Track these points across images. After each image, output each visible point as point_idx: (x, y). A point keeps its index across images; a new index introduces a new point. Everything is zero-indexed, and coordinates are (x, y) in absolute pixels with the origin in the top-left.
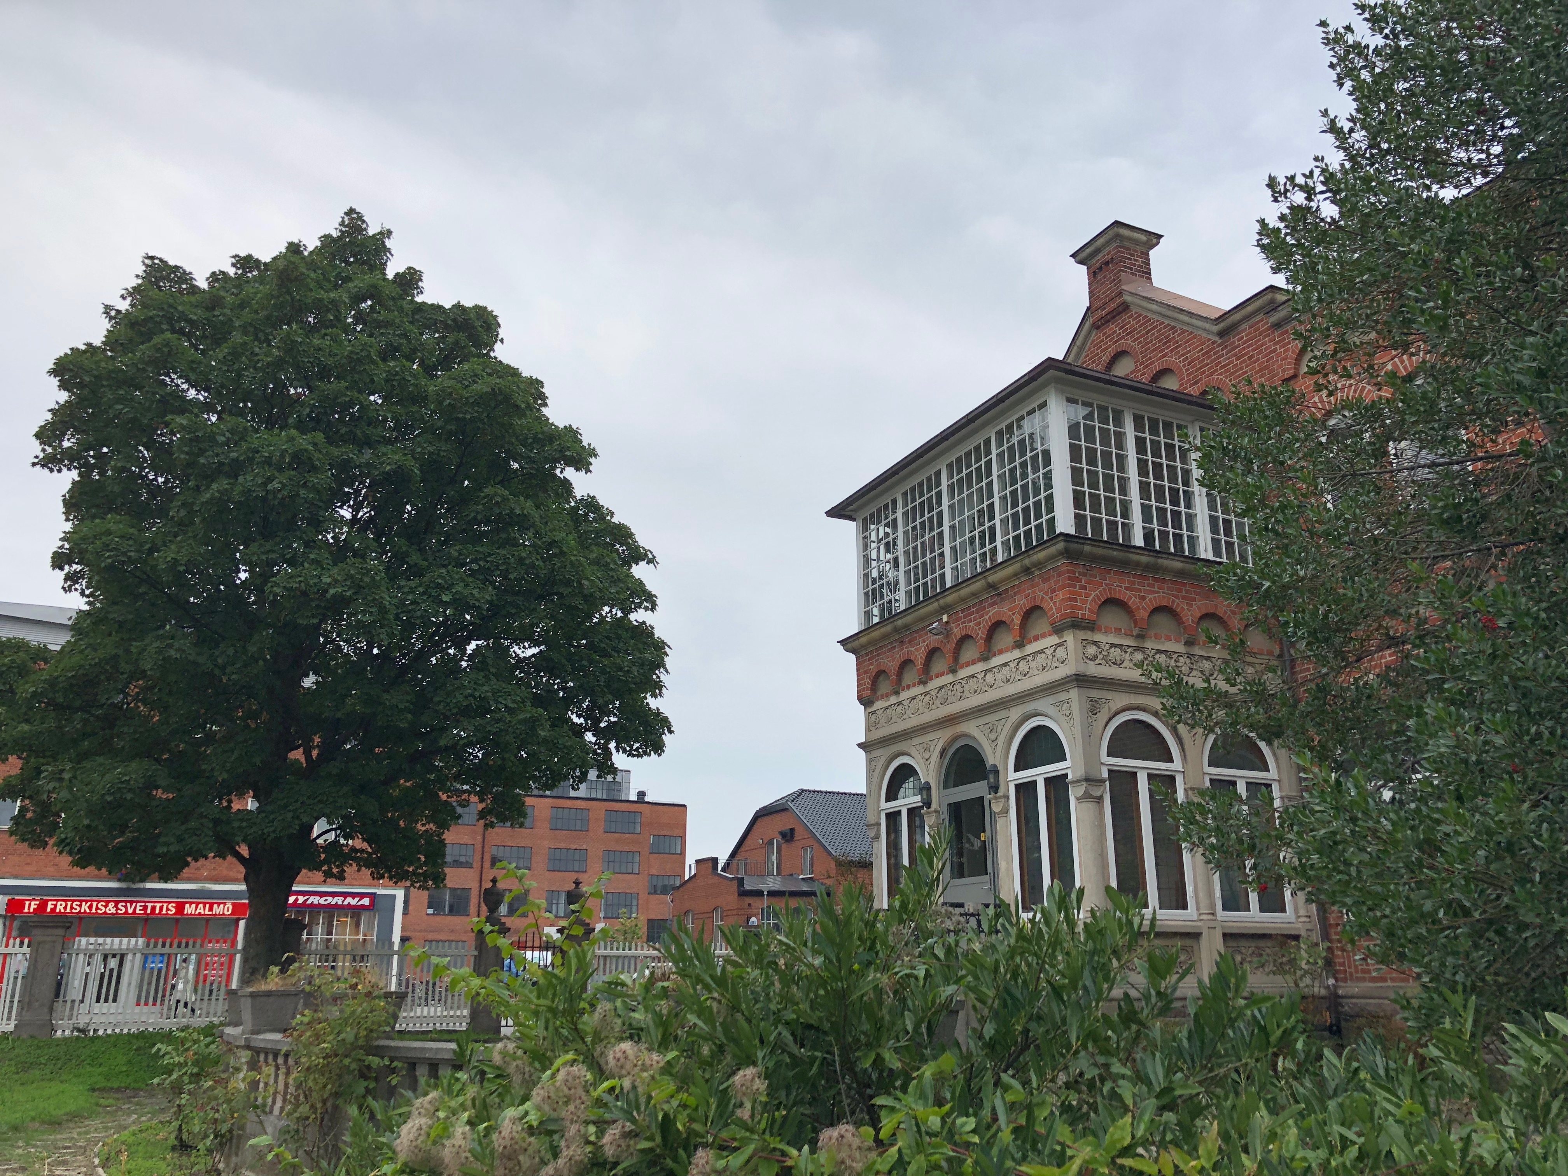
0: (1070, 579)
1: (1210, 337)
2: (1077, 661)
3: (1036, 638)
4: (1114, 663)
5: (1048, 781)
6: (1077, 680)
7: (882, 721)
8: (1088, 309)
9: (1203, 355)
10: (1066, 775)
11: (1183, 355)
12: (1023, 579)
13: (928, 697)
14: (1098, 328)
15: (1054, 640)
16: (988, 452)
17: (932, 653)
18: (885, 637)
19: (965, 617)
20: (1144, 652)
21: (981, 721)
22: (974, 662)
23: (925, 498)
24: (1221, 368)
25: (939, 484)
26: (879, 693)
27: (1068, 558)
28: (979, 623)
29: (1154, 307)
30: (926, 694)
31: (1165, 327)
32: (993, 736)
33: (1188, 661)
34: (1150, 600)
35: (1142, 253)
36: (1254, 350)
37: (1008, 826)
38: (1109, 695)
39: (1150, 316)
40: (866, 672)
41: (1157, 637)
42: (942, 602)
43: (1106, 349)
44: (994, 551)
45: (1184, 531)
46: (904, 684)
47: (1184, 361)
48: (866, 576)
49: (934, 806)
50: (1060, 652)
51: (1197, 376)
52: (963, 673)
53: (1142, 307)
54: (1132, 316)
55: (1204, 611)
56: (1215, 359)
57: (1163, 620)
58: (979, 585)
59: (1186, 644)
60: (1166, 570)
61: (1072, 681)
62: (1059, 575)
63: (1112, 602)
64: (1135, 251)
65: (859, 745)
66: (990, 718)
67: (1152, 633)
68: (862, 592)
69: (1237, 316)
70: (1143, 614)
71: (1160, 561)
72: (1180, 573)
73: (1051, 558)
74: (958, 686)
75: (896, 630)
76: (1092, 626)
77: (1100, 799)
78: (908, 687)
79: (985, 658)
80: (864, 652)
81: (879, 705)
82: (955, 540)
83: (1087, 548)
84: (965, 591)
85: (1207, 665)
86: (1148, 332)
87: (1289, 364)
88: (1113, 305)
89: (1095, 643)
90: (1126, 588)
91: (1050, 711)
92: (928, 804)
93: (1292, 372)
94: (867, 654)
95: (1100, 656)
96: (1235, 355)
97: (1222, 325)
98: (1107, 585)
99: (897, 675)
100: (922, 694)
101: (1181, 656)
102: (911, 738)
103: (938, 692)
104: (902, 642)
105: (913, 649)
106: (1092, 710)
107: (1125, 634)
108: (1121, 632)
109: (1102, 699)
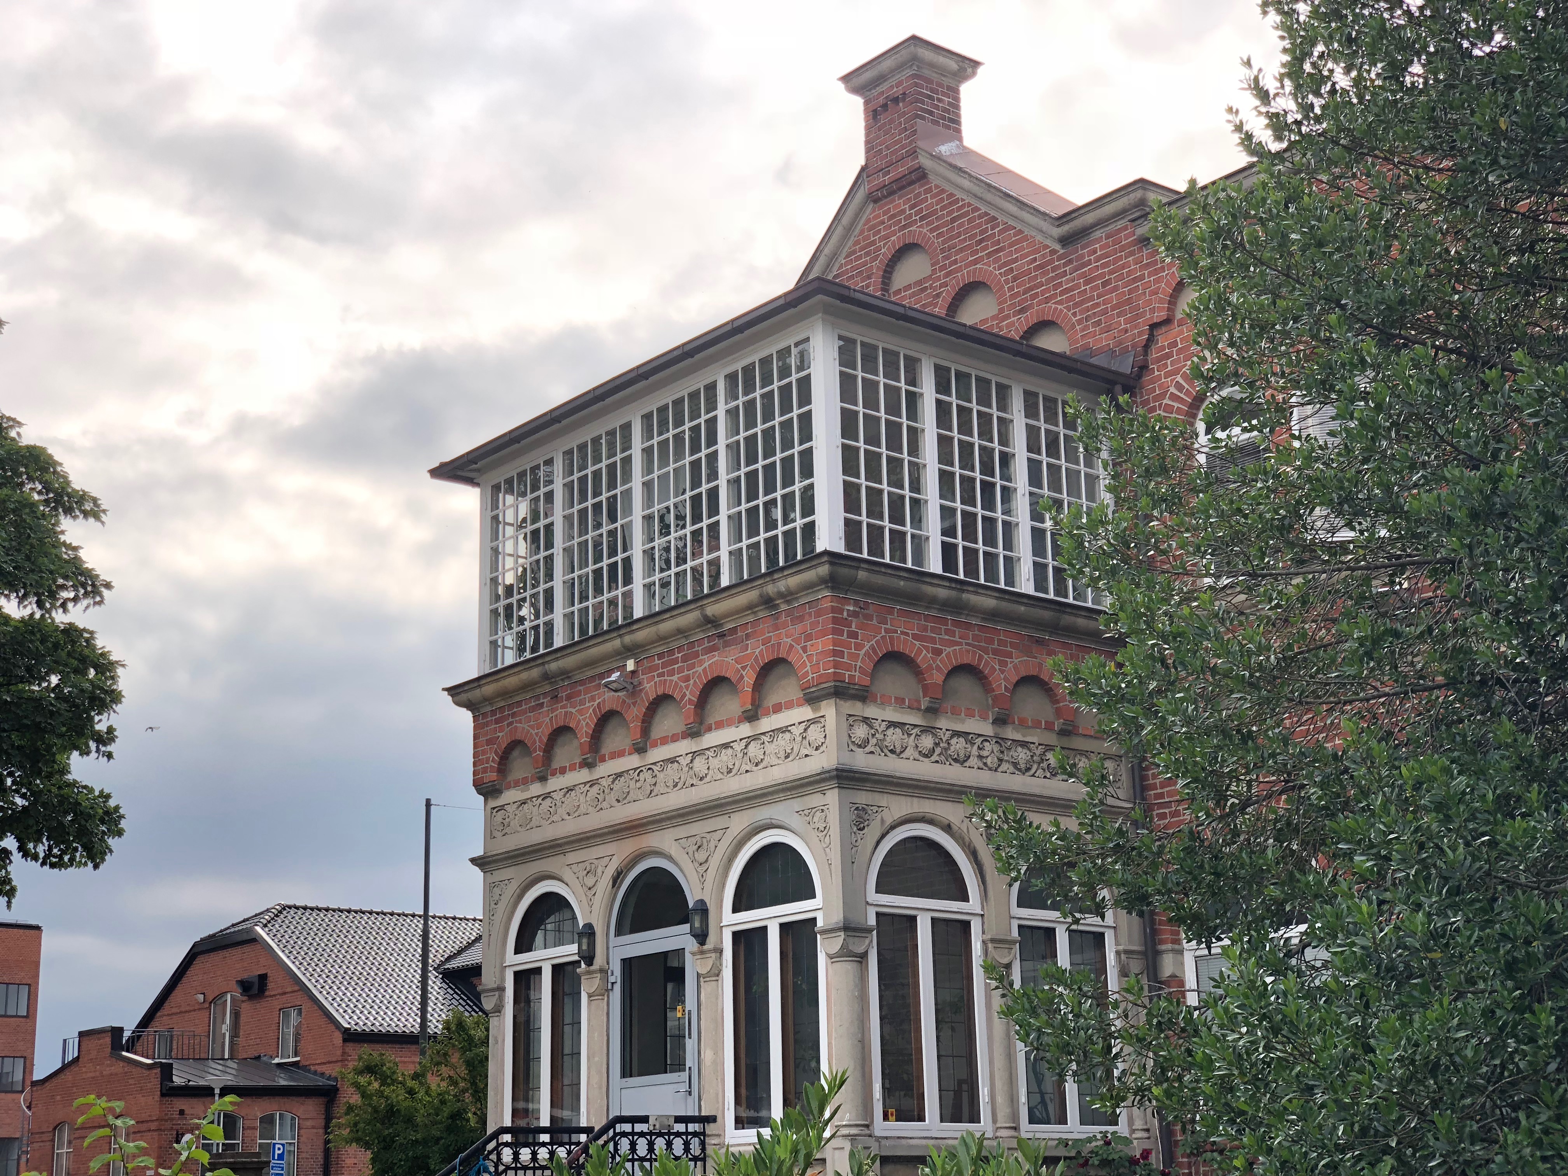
0: (835, 621)
1: (1048, 242)
2: (839, 748)
3: (778, 708)
4: (892, 751)
5: (785, 928)
6: (838, 777)
7: (515, 823)
8: (863, 169)
9: (1036, 268)
10: (814, 920)
11: (1005, 264)
12: (761, 615)
13: (596, 789)
14: (876, 201)
15: (805, 712)
16: (712, 405)
17: (606, 718)
18: (526, 687)
19: (664, 665)
20: (935, 735)
21: (682, 831)
22: (675, 738)
23: (603, 465)
24: (1062, 293)
25: (627, 446)
26: (511, 777)
27: (833, 589)
28: (687, 679)
29: (966, 183)
30: (593, 783)
31: (980, 217)
32: (701, 856)
33: (996, 748)
34: (948, 655)
35: (949, 88)
36: (1111, 272)
37: (717, 996)
38: (883, 800)
39: (959, 195)
40: (489, 742)
41: (955, 712)
42: (628, 639)
43: (886, 237)
44: (715, 564)
45: (1000, 550)
46: (556, 765)
47: (1006, 273)
48: (494, 581)
49: (599, 961)
50: (814, 733)
51: (1026, 300)
52: (657, 754)
53: (949, 181)
54: (930, 189)
55: (1023, 673)
56: (1053, 279)
57: (964, 685)
58: (689, 618)
59: (994, 722)
60: (973, 610)
61: (830, 779)
62: (819, 614)
63: (894, 657)
64: (940, 85)
65: (473, 861)
66: (698, 828)
67: (948, 705)
68: (488, 608)
69: (1089, 218)
70: (937, 678)
71: (965, 596)
72: (993, 615)
73: (809, 587)
74: (647, 775)
75: (547, 677)
76: (863, 695)
77: (862, 957)
78: (563, 771)
79: (693, 733)
80: (489, 709)
81: (510, 796)
82: (652, 540)
83: (862, 575)
84: (667, 626)
85: (1022, 755)
86: (953, 220)
87: (1161, 301)
88: (902, 170)
89: (866, 720)
90: (915, 637)
91: (795, 821)
92: (588, 957)
93: (1163, 315)
94: (493, 712)
95: (873, 741)
96: (1084, 275)
97: (1066, 228)
98: (887, 631)
99: (545, 751)
100: (585, 783)
101: (986, 741)
102: (564, 854)
103: (613, 782)
104: (555, 698)
105: (573, 710)
106: (858, 823)
107: (909, 707)
108: (905, 704)
109: (872, 806)
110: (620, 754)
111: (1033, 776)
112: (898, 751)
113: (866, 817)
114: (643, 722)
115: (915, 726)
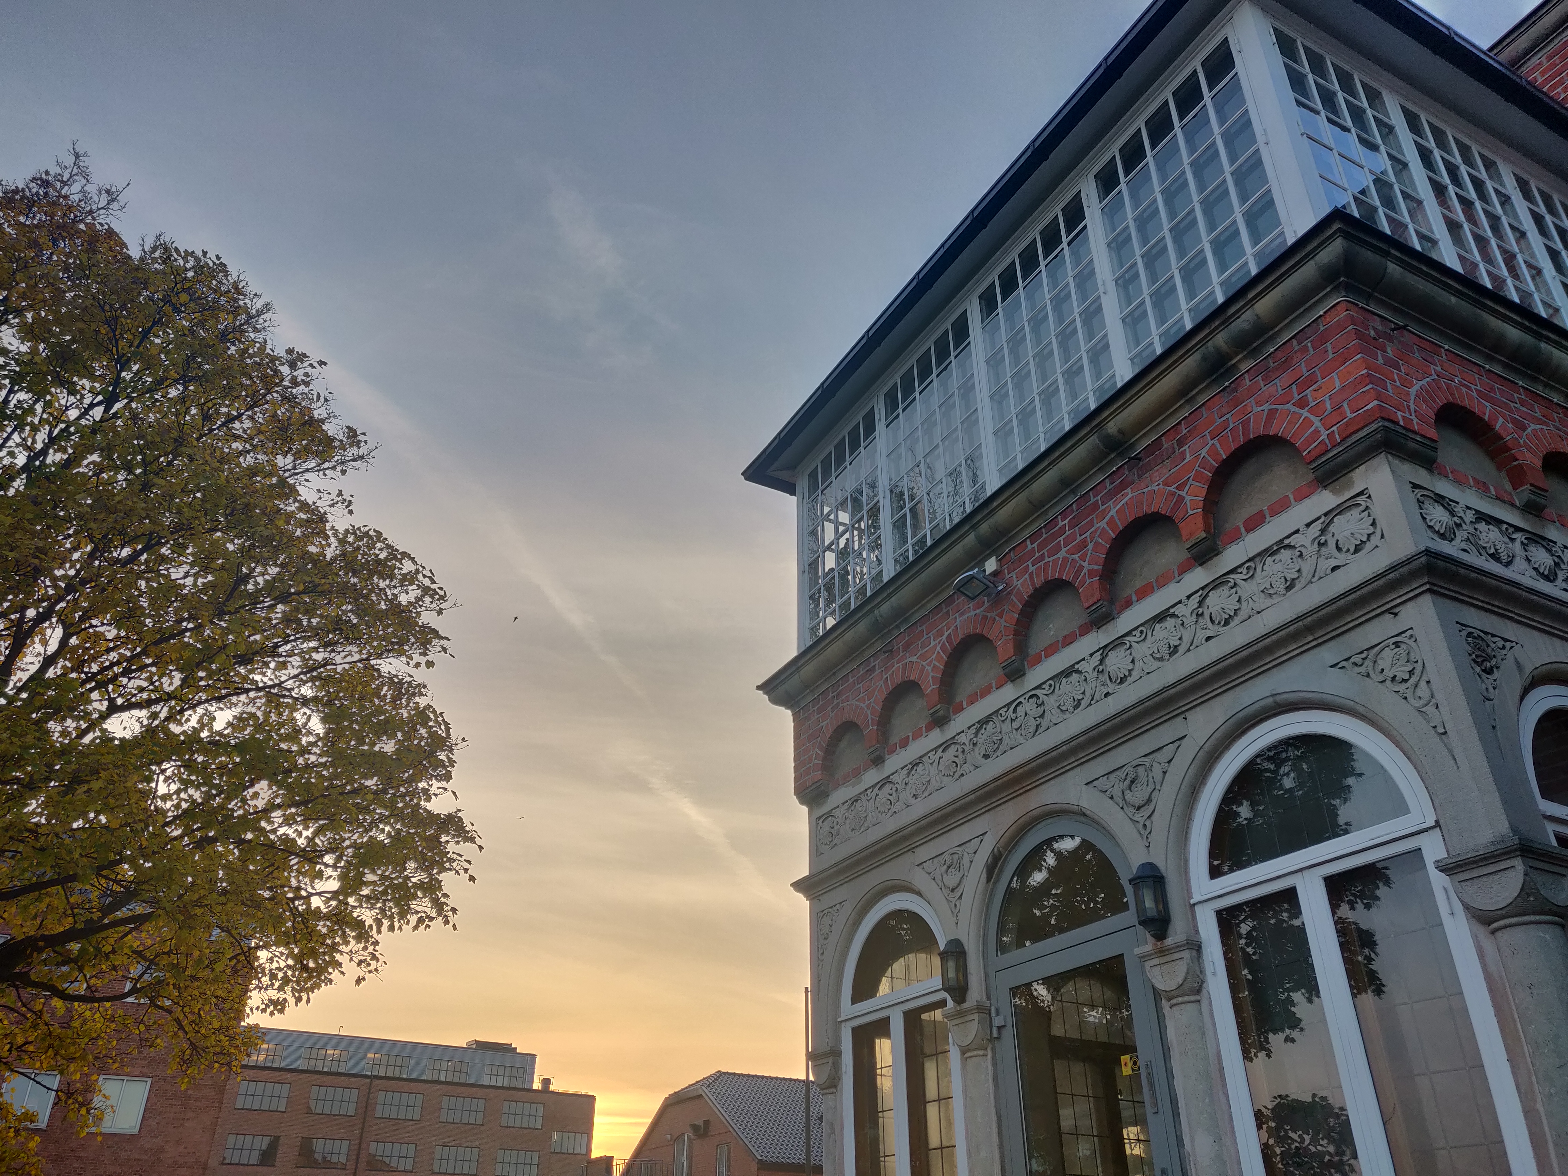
2: (1411, 531)
3: (1255, 522)
5: (1340, 883)
6: (1429, 570)
7: (846, 827)
12: (1202, 399)
13: (951, 751)
15: (1319, 503)
16: (1077, 220)
17: (961, 651)
18: (850, 653)
19: (1041, 547)
21: (1098, 766)
22: (1068, 640)
25: (963, 339)
26: (840, 773)
27: (1349, 288)
30: (945, 746)
34: (1535, 434)
37: (1204, 1030)
40: (812, 737)
42: (984, 528)
44: (1108, 389)
46: (895, 739)
49: (975, 994)
50: (1347, 527)
58: (1081, 451)
61: (1414, 575)
63: (1460, 417)
66: (1126, 753)
67: (1553, 511)
68: (807, 594)
70: (1532, 461)
74: (1027, 707)
76: (1427, 458)
78: (904, 743)
79: (1099, 623)
80: (809, 698)
81: (840, 796)
82: (1006, 413)
84: (1044, 481)
89: (1440, 500)
90: (1483, 390)
91: (1330, 686)
92: (959, 991)
94: (816, 700)
95: (1461, 534)
98: (1439, 375)
99: (879, 724)
100: (936, 749)
102: (912, 850)
103: (976, 734)
104: (890, 652)
105: (914, 659)
106: (1479, 660)
107: (1498, 498)
108: (1490, 492)
109: (1493, 636)
110: (985, 692)
112: (1504, 558)
113: (1490, 652)
114: (1016, 633)
115: (1517, 528)
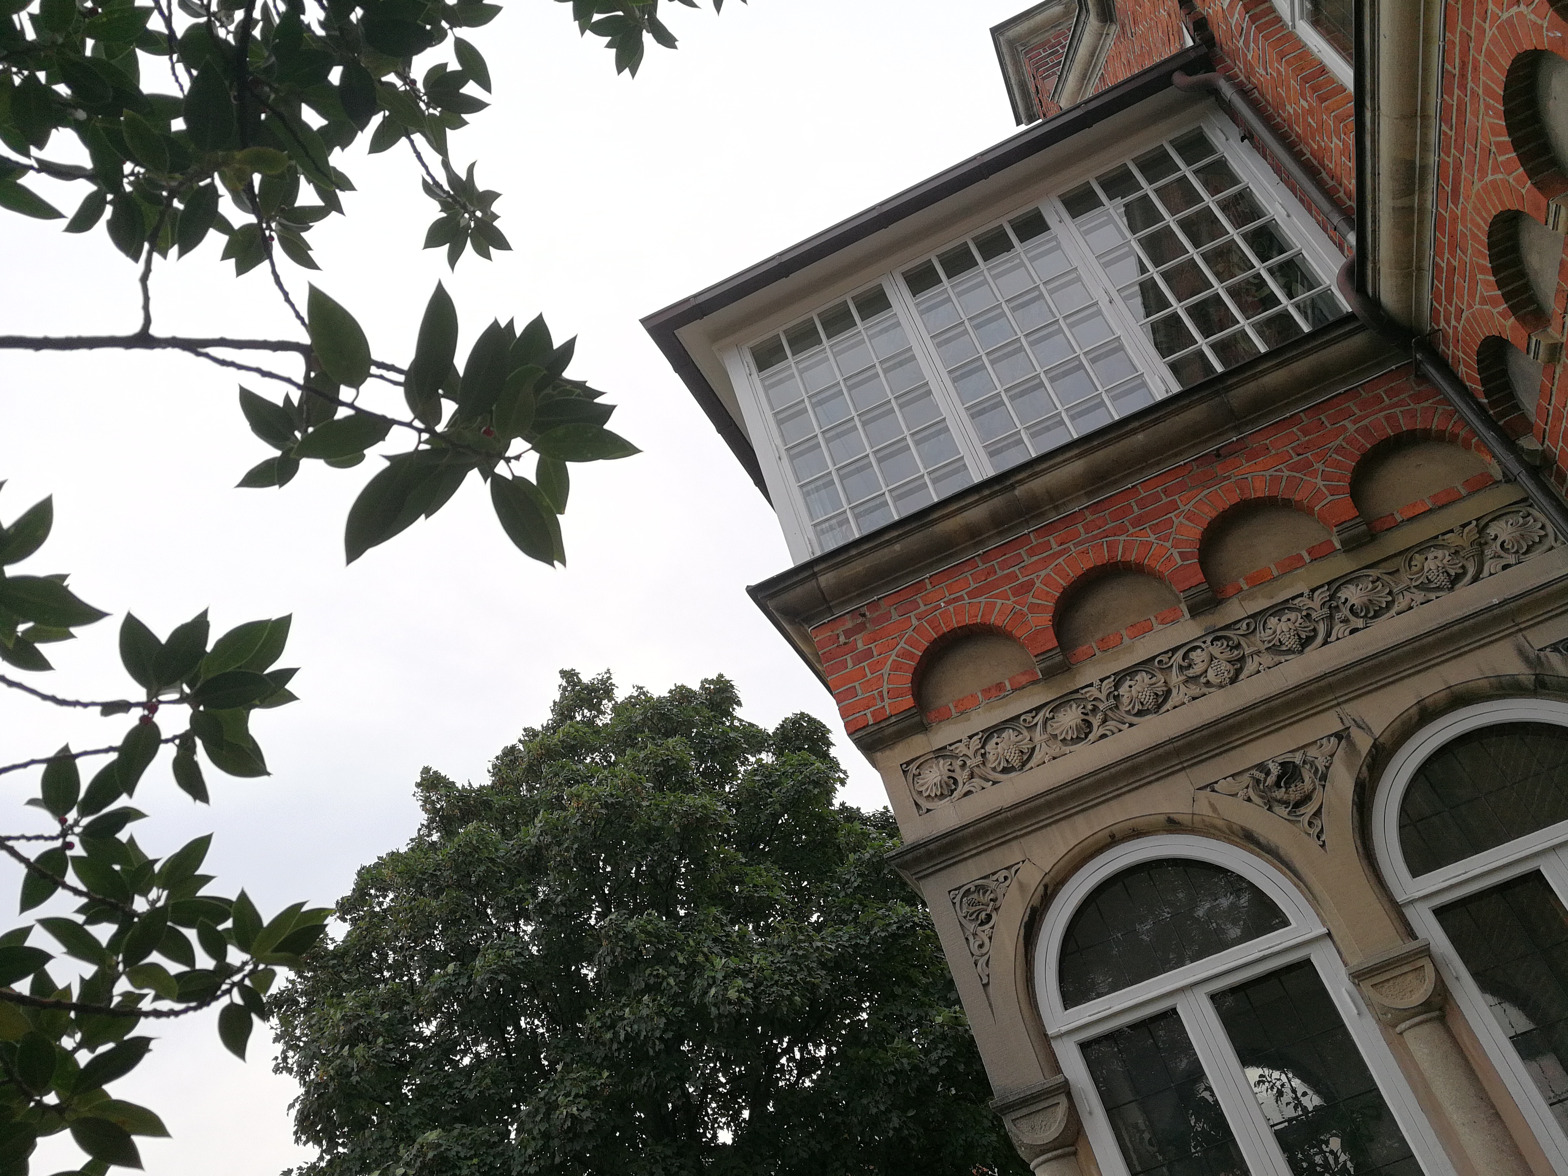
4: (1005, 771)
20: (1081, 701)
27: (807, 622)
33: (1219, 648)
34: (1046, 580)
41: (1110, 644)
55: (1212, 516)
60: (1057, 496)
63: (948, 644)
67: (1088, 644)
70: (1040, 621)
76: (918, 723)
83: (826, 580)
85: (1284, 626)
90: (973, 594)
98: (918, 618)
101: (1194, 648)
106: (974, 916)
107: (1014, 690)
108: (1005, 690)
109: (994, 874)
111: (1325, 643)
112: (1016, 763)
113: (989, 896)
115: (1038, 709)
